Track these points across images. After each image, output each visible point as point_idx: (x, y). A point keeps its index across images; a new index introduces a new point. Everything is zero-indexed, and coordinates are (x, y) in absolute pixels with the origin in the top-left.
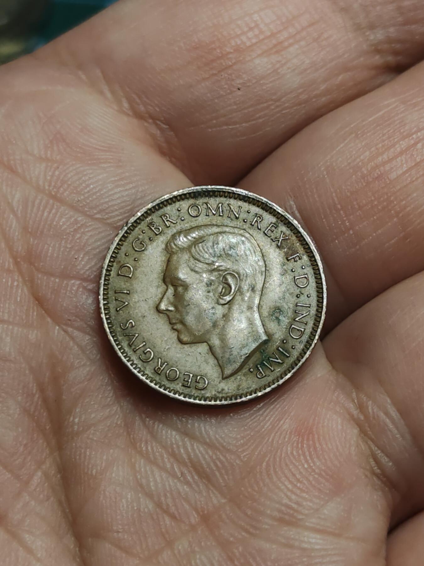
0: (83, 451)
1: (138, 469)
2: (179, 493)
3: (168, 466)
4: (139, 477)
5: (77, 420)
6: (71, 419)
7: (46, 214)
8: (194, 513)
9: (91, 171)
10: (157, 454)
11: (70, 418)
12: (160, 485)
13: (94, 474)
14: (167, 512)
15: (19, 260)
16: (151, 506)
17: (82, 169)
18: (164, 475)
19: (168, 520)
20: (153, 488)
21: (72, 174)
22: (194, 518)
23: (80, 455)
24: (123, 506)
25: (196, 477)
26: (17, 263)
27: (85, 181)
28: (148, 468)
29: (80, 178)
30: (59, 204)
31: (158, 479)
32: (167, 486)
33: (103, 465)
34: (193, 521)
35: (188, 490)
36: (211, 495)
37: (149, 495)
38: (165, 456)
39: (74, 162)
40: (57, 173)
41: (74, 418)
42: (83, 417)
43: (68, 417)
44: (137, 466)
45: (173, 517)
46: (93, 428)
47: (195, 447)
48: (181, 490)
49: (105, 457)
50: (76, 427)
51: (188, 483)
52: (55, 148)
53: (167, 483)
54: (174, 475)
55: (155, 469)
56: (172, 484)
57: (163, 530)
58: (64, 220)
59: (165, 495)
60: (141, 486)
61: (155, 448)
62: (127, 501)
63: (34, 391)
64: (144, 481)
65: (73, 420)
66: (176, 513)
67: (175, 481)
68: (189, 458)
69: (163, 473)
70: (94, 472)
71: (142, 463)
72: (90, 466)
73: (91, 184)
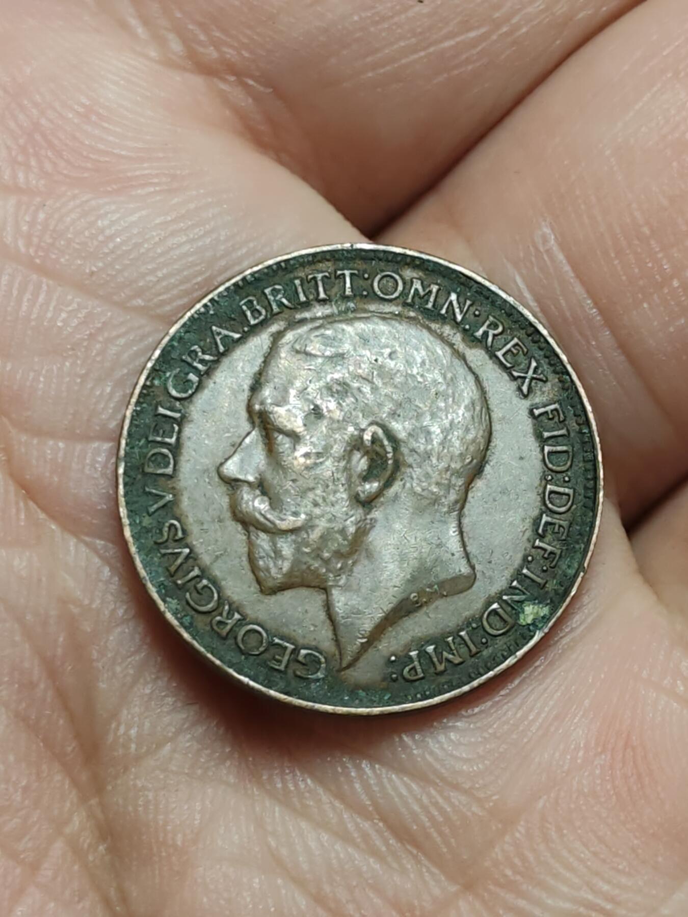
1: (270, 828)
5: (133, 732)
6: (122, 730)
9: (113, 207)
11: (117, 728)
13: (179, 843)
17: (93, 203)
18: (325, 837)
21: (73, 216)
27: (102, 231)
29: (91, 224)
30: (51, 282)
37: (299, 881)
39: (76, 191)
40: (41, 216)
41: (129, 727)
42: (147, 724)
47: (385, 781)
50: (133, 746)
51: (374, 852)
54: (345, 837)
55: (304, 825)
58: (64, 315)
64: (284, 852)
65: (124, 734)
67: (349, 850)
68: (375, 804)
69: (324, 834)
70: (179, 837)
71: (277, 814)
72: (169, 828)
73: (117, 234)
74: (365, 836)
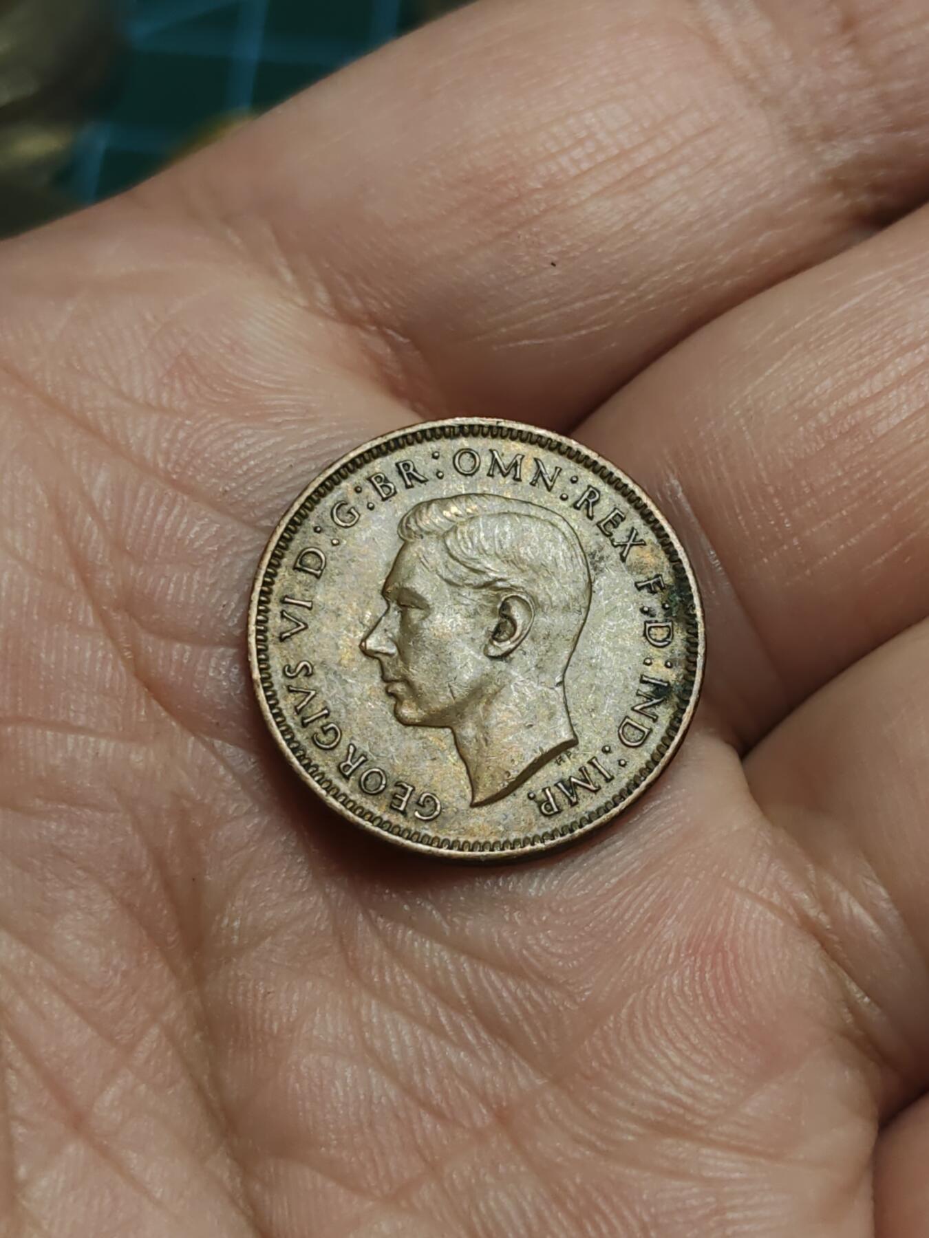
0: (250, 986)
1: (364, 1019)
2: (450, 1066)
3: (427, 1011)
4: (367, 1035)
5: (236, 924)
6: (226, 921)
7: (160, 518)
8: (481, 1105)
9: (249, 432)
10: (404, 989)
11: (221, 920)
12: (411, 1052)
13: (276, 1031)
14: (425, 1104)
15: (105, 608)
16: (393, 1093)
17: (231, 427)
18: (419, 1031)
19: (428, 1121)
20: (396, 1057)
21: (212, 437)
22: (482, 1117)
23: (245, 994)
24: (337, 1093)
25: (484, 1035)
26: (102, 616)
27: (237, 453)
28: (386, 1017)
29: (228, 446)
30: (186, 498)
31: (407, 1039)
32: (426, 1054)
33: (294, 1011)
34: (479, 1124)
35: (466, 1060)
36: (516, 1070)
37: (389, 1071)
38: (420, 993)
39: (216, 415)
40: (181, 435)
41: (231, 920)
42: (250, 918)
43: (217, 918)
44: (363, 1012)
45: (438, 1114)
46: (269, 939)
47: (481, 975)
48: (454, 1060)
49: (296, 998)
50: (236, 937)
51: (467, 1047)
52: (178, 385)
53: (424, 1047)
54: (439, 1031)
55: (400, 1018)
56: (434, 1048)
57: (419, 1141)
58: (197, 529)
59: (422, 1071)
60: (371, 1051)
61: (398, 979)
62: (345, 1084)
63: (144, 866)
64: (378, 1044)
65: (228, 925)
66: (444, 1105)
67: (442, 1042)
68: (470, 997)
69: (416, 1027)
70: (275, 1026)
71: (373, 1007)
72: (267, 1016)
73: (251, 457)
74: (458, 1030)
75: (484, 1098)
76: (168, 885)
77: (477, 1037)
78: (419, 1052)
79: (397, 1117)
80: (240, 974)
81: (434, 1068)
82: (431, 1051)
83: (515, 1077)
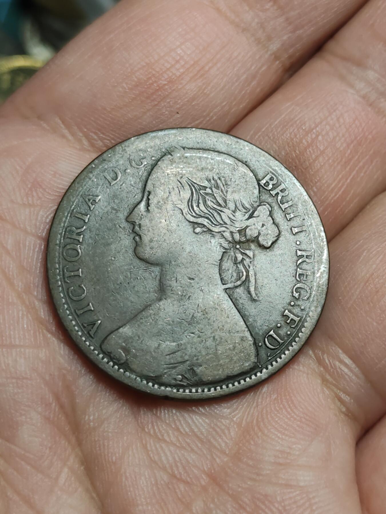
2: (187, 461)
4: (152, 455)
8: (203, 475)
10: (163, 431)
12: (170, 459)
14: (180, 480)
16: (165, 478)
19: (182, 486)
20: (165, 462)
22: (204, 480)
23: (100, 447)
24: (143, 483)
25: (200, 445)
28: (158, 446)
31: (168, 454)
33: (121, 452)
34: (203, 483)
35: (194, 457)
36: (215, 457)
38: (170, 432)
43: (83, 417)
44: (148, 446)
45: (186, 483)
46: (106, 422)
48: (189, 459)
49: (120, 445)
53: (176, 456)
56: (180, 455)
57: (180, 496)
59: (177, 466)
60: (155, 462)
61: (160, 427)
62: (146, 478)
66: (189, 479)
75: (204, 472)
76: (62, 407)
77: (197, 446)
78: (174, 458)
79: (169, 488)
80: (96, 439)
81: (182, 464)
82: (179, 456)
83: (215, 459)
